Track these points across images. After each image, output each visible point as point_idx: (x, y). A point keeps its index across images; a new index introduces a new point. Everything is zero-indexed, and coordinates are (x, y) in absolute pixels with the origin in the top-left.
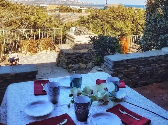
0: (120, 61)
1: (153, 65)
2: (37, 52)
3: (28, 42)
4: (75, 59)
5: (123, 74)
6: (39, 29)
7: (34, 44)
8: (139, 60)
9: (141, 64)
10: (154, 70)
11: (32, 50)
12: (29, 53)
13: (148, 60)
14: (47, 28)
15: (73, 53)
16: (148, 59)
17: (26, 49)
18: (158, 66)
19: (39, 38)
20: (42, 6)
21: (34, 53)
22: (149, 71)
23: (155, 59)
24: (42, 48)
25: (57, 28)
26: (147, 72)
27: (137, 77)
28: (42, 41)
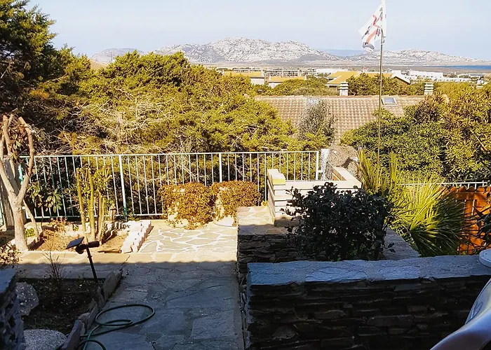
0: (277, 286)
1: (415, 309)
2: (209, 220)
3: (183, 190)
4: (266, 254)
5: (295, 330)
6: (220, 154)
7: (201, 196)
8: (356, 288)
9: (364, 302)
10: (421, 327)
11: (194, 214)
12: (185, 222)
13: (392, 290)
14: (246, 150)
15: (264, 236)
16: (392, 286)
17: (176, 209)
18: (439, 315)
19: (218, 181)
20: (322, 75)
21: (199, 224)
22: (402, 331)
23: (422, 289)
24: (223, 208)
25: (282, 151)
26: (394, 331)
27: (352, 345)
28: (223, 189)
